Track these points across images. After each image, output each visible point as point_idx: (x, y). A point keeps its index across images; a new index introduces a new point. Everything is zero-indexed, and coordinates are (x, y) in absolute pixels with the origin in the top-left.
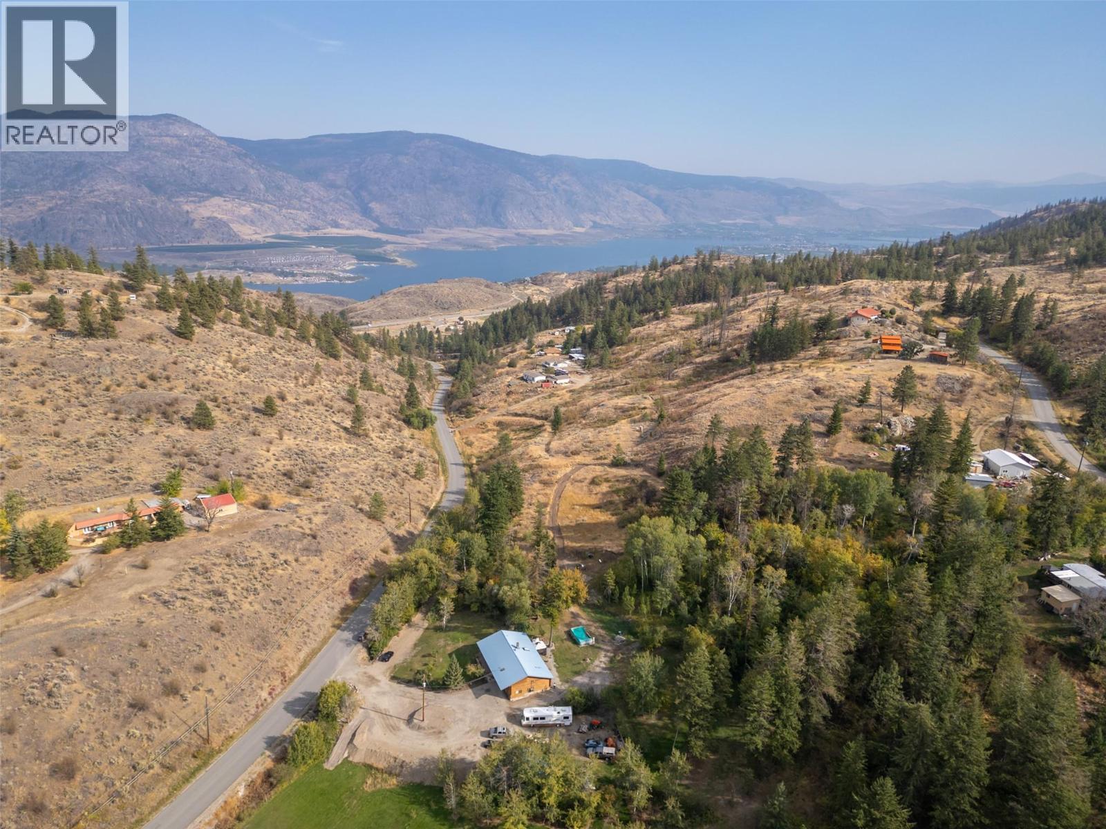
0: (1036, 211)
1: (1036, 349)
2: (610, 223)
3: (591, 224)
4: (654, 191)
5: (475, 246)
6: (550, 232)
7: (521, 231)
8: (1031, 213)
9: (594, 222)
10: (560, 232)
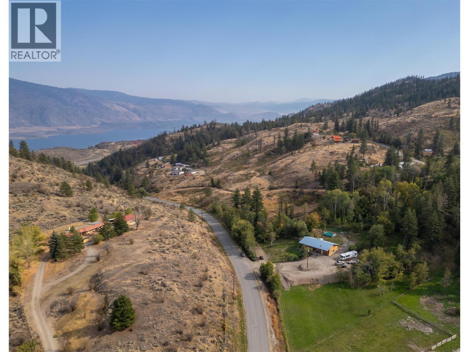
0: (310, 108)
1: (382, 137)
2: (111, 122)
3: (100, 123)
4: (132, 106)
5: (33, 137)
6: (78, 127)
7: (60, 127)
8: (308, 109)
9: (102, 122)
10: (84, 127)
